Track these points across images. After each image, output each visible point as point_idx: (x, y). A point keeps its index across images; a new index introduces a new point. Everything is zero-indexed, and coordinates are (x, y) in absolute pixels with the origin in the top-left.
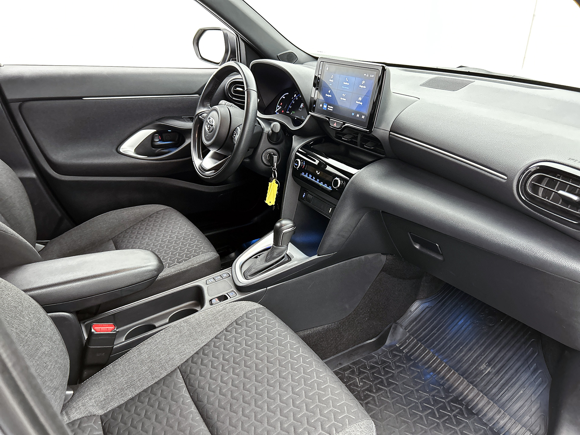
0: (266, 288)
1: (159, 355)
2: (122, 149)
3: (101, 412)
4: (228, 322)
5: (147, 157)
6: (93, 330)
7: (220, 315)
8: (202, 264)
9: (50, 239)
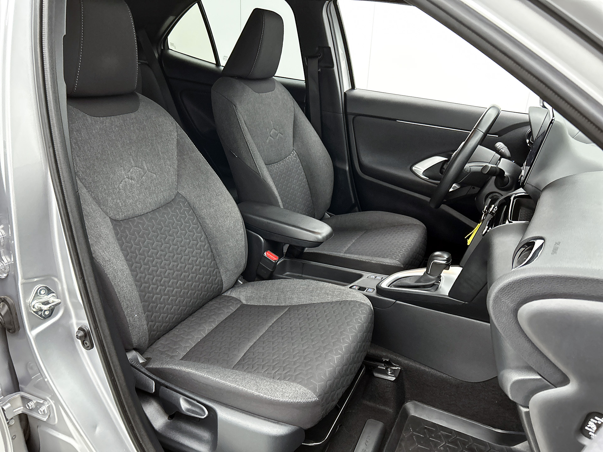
0: (395, 301)
1: (288, 291)
2: (415, 167)
3: (244, 302)
4: (338, 299)
5: (428, 178)
6: (265, 253)
7: (337, 292)
8: (379, 264)
9: (336, 215)
